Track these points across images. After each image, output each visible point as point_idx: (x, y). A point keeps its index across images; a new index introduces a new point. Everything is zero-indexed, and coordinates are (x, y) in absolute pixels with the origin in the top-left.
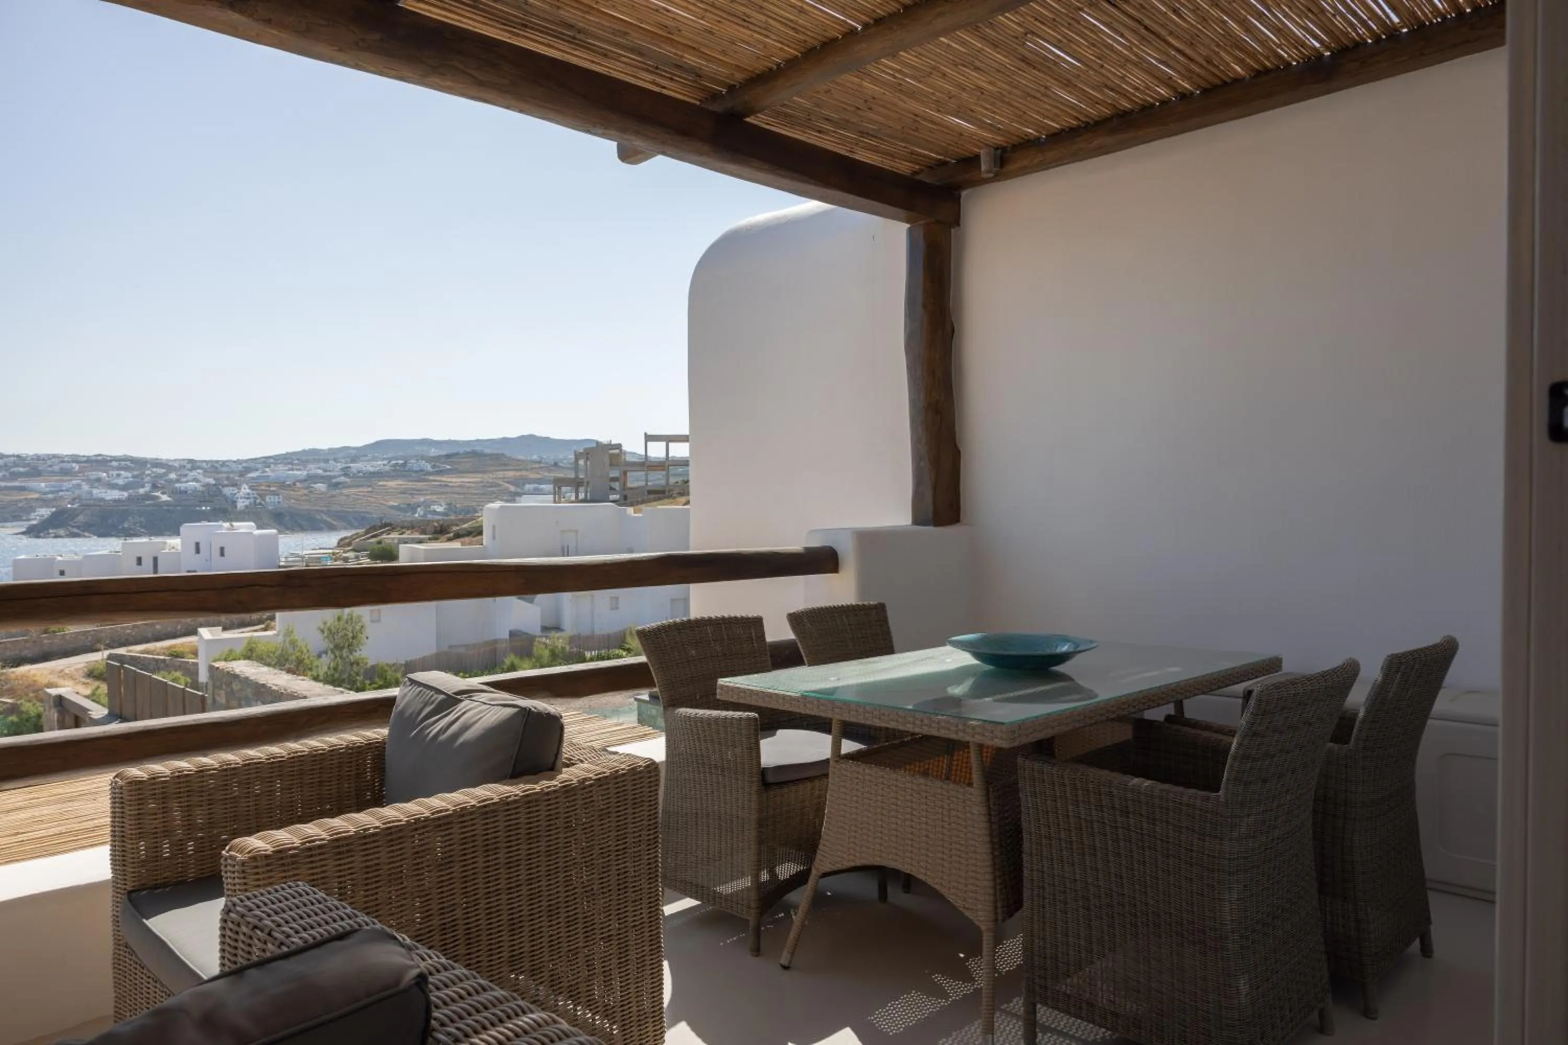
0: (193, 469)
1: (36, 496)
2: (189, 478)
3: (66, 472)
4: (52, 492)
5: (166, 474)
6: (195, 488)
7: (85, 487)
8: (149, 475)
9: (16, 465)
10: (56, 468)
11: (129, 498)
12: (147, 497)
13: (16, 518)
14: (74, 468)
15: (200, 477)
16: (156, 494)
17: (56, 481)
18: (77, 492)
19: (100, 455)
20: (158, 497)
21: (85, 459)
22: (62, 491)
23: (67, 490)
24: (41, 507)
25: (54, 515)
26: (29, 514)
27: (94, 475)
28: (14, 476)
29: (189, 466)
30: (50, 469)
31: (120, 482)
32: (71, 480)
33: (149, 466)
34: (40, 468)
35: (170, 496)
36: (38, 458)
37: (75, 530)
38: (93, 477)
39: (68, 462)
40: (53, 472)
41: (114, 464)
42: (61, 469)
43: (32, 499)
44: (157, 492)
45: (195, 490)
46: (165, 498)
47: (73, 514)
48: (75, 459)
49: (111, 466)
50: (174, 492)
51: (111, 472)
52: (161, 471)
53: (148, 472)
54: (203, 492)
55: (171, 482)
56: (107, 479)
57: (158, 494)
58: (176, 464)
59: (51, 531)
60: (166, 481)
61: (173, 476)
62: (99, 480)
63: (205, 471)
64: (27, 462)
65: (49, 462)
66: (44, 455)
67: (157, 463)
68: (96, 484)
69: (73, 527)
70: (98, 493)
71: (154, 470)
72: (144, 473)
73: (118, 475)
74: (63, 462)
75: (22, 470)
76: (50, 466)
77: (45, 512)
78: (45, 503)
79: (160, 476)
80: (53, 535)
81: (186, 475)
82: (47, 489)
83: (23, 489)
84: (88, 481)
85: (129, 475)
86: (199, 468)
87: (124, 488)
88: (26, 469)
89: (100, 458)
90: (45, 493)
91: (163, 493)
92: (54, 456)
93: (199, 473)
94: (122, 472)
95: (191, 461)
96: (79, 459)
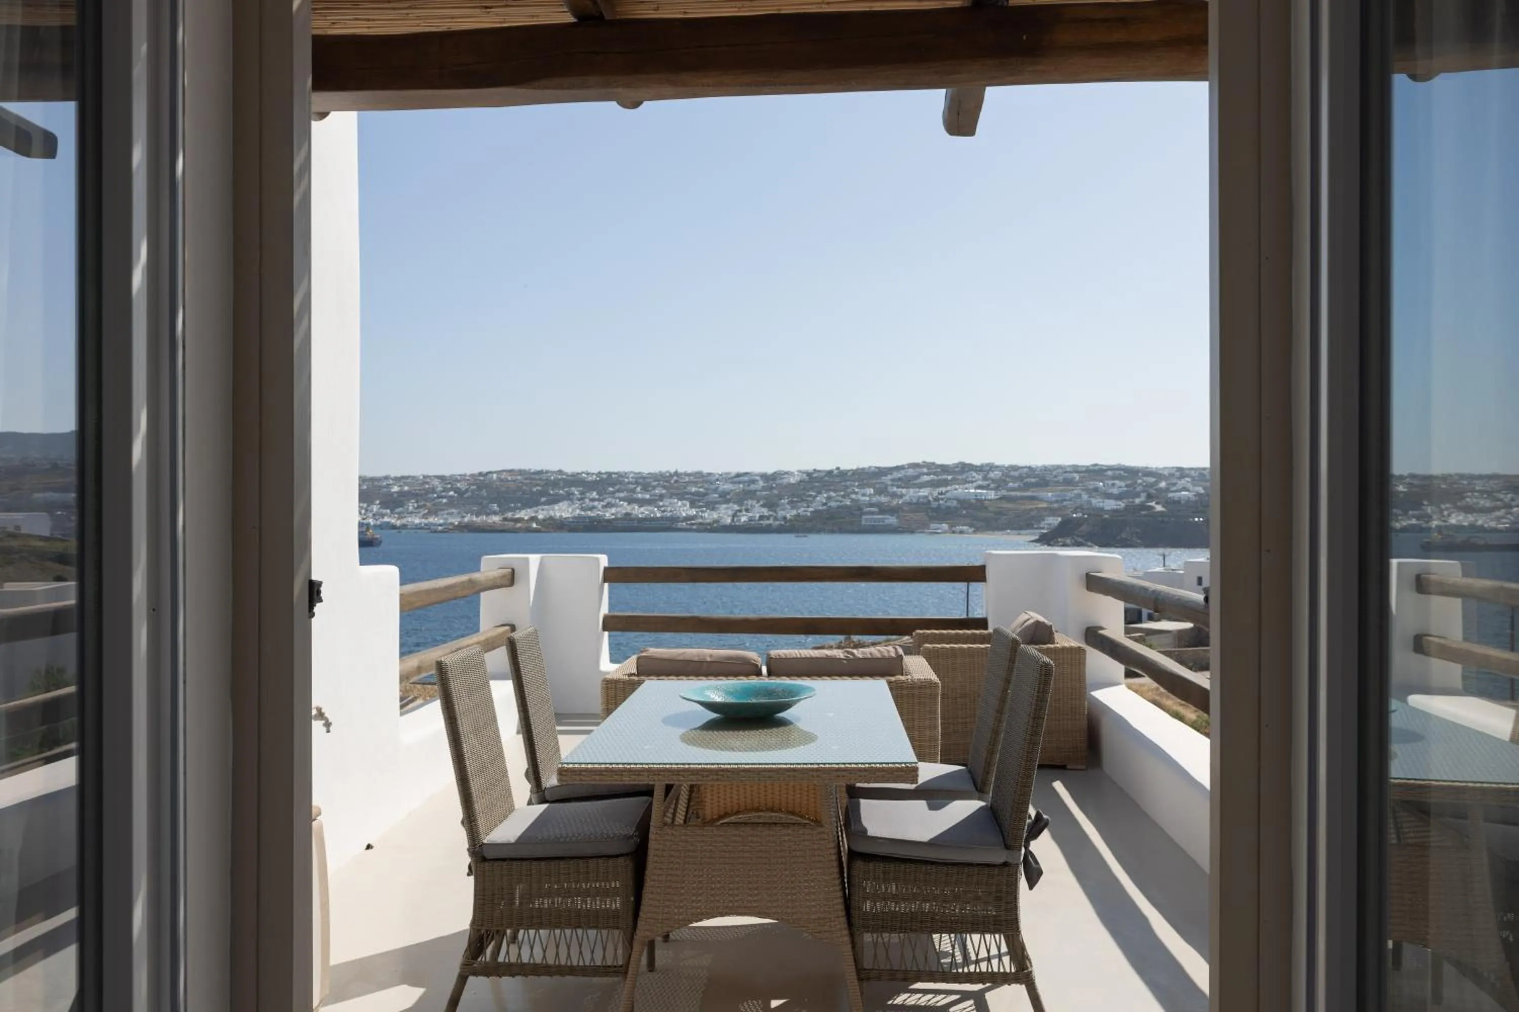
0: (1182, 477)
1: (1044, 505)
2: (1179, 486)
3: (1068, 482)
4: (1057, 502)
5: (1157, 483)
6: (1189, 498)
7: (1085, 497)
8: (1140, 484)
9: (1029, 476)
10: (1060, 478)
11: (1127, 508)
12: (1143, 507)
13: (1029, 526)
14: (1075, 478)
15: (1189, 486)
16: (1150, 504)
17: (1061, 491)
18: (1078, 502)
19: (1096, 465)
20: (1152, 508)
21: (1084, 469)
22: (1065, 500)
23: (1070, 500)
24: (1049, 516)
25: (1061, 524)
26: (1039, 522)
27: (1092, 484)
28: (1027, 486)
29: (1178, 474)
30: (1056, 479)
31: (1115, 491)
32: (1073, 490)
33: (1140, 474)
34: (1047, 479)
35: (1164, 506)
36: (1046, 469)
37: (1080, 540)
38: (1091, 487)
39: (1070, 472)
40: (1057, 482)
41: (1110, 473)
42: (1065, 479)
43: (1042, 508)
44: (1152, 502)
45: (1188, 501)
46: (1159, 508)
47: (1079, 522)
48: (1076, 469)
49: (1106, 476)
50: (1167, 503)
51: (1106, 482)
52: (1152, 480)
53: (1139, 481)
54: (1196, 502)
55: (1160, 490)
56: (1104, 488)
57: (1153, 504)
58: (1166, 473)
59: (1059, 540)
60: (1156, 490)
61: (1163, 484)
62: (1096, 489)
63: (1193, 479)
64: (1036, 473)
65: (1054, 473)
66: (1049, 465)
67: (1148, 472)
68: (1094, 494)
69: (1078, 536)
70: (1097, 502)
71: (1145, 478)
72: (1136, 482)
73: (1113, 485)
74: (1066, 472)
75: (1033, 480)
76: (1055, 476)
77: (1055, 521)
78: (1053, 512)
79: (1152, 485)
80: (1061, 544)
81: (1175, 484)
82: (1054, 499)
83: (1033, 498)
84: (1087, 490)
85: (1123, 484)
86: (1188, 476)
87: (1118, 497)
88: (1037, 479)
89: (1096, 468)
90: (1052, 503)
91: (1157, 503)
92: (1059, 467)
93: (1188, 482)
94: (1117, 482)
95: (1180, 469)
96: (1080, 469)
